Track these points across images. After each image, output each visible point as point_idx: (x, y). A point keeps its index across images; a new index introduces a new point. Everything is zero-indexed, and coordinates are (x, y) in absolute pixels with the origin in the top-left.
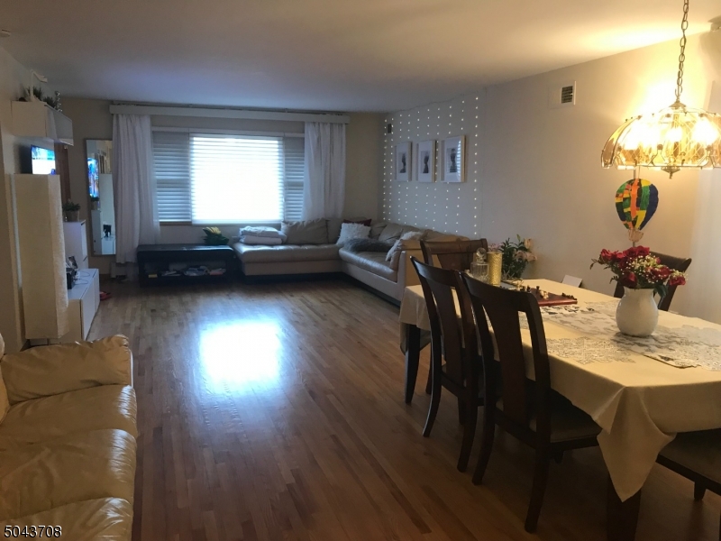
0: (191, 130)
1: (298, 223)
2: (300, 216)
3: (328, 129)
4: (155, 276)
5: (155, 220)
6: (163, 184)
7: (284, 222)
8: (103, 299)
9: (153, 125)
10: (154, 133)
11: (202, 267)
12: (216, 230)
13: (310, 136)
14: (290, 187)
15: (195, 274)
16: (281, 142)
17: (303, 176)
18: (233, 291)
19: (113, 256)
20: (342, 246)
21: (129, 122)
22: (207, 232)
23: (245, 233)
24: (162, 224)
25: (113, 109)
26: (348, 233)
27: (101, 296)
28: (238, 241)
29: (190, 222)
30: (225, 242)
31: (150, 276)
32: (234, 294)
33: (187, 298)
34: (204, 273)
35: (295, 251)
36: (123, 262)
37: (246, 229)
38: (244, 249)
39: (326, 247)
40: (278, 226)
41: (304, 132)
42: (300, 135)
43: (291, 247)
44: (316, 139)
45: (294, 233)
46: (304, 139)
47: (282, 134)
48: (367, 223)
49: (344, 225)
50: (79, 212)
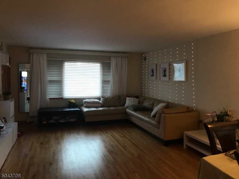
0: (64, 59)
1: (108, 97)
2: (108, 94)
3: (120, 59)
4: (46, 122)
5: (47, 97)
6: (51, 82)
7: (102, 97)
8: (19, 136)
9: (48, 57)
10: (48, 61)
11: (66, 118)
12: (73, 101)
13: (113, 62)
14: (104, 82)
15: (63, 121)
16: (101, 64)
17: (110, 78)
18: (80, 130)
19: (28, 113)
20: (127, 107)
21: (38, 56)
22: (70, 102)
23: (85, 102)
24: (50, 99)
25: (31, 51)
26: (129, 102)
27: (18, 135)
28: (82, 105)
29: (63, 98)
30: (76, 107)
31: (43, 123)
32: (80, 131)
33: (59, 135)
34: (67, 121)
35: (107, 110)
36: (32, 116)
37: (86, 100)
38: (85, 110)
39: (120, 108)
40: (99, 99)
41: (110, 60)
42: (109, 62)
43: (105, 108)
44: (115, 63)
45: (106, 102)
46: (110, 63)
47: (101, 61)
48: (137, 97)
49: (127, 98)
50: (10, 96)
